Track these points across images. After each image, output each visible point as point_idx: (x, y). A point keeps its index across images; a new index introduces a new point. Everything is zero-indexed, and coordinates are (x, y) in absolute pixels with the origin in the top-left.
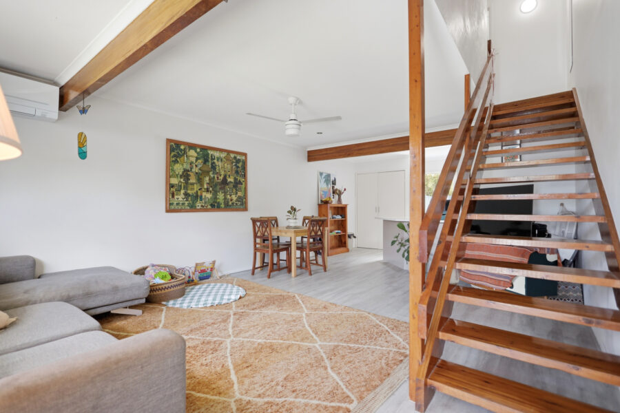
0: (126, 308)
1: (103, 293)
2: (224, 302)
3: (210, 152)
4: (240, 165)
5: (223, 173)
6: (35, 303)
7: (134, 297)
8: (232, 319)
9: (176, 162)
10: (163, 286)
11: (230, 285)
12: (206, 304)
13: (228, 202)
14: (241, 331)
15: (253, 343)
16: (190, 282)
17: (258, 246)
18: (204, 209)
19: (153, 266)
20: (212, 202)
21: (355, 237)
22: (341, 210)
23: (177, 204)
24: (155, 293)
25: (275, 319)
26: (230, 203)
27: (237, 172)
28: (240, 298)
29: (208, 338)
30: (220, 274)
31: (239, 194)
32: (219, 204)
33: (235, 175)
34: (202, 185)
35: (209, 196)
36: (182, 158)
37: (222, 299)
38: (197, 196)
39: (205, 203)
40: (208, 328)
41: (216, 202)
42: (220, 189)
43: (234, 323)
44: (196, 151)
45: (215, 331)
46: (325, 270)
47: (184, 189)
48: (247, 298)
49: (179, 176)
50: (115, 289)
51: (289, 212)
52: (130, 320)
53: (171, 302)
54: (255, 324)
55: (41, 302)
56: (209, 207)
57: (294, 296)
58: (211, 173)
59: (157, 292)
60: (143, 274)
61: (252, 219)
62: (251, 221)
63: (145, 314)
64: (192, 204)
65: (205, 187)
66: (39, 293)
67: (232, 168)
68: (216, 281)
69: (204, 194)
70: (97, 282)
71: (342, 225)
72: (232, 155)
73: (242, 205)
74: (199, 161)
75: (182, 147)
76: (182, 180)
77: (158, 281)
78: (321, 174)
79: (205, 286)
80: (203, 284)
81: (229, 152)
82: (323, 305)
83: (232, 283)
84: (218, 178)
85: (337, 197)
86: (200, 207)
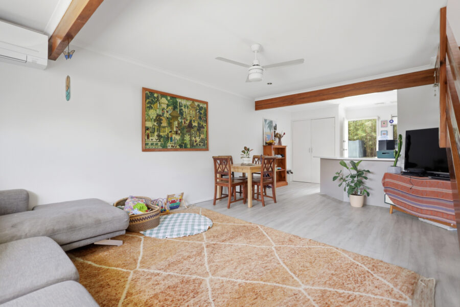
0: (109, 239)
1: (87, 226)
2: (195, 232)
3: (179, 100)
4: (202, 112)
5: (189, 118)
6: (20, 238)
7: (115, 230)
8: (206, 252)
9: (150, 108)
10: (141, 217)
11: (197, 215)
12: (179, 234)
13: (193, 143)
14: (217, 267)
15: (234, 284)
16: (163, 212)
17: (218, 180)
18: (174, 149)
19: (132, 197)
20: (180, 143)
21: (292, 173)
22: (281, 151)
23: (152, 144)
24: (134, 223)
25: (247, 253)
26: (195, 144)
27: (200, 118)
28: (209, 228)
29: (187, 276)
30: (187, 204)
31: (202, 136)
32: (186, 144)
33: (199, 120)
34: (172, 128)
35: (178, 137)
36: (155, 105)
37: (193, 229)
38: (168, 138)
39: (175, 143)
40: (185, 262)
41: (183, 143)
42: (187, 132)
43: (209, 257)
44: (167, 99)
45: (192, 267)
46: (275, 202)
47: (157, 132)
48: (215, 228)
49: (153, 120)
50: (98, 223)
51: (243, 152)
52: (112, 251)
53: (148, 232)
54: (230, 258)
55: (26, 237)
56: (178, 147)
57: (257, 227)
58: (180, 118)
59: (136, 223)
60: (124, 205)
61: (213, 157)
62: (213, 159)
63: (125, 244)
64: (164, 144)
65: (175, 130)
66: (26, 228)
67: (196, 114)
68: (184, 211)
69: (174, 136)
70: (81, 216)
71: (282, 163)
72: (196, 104)
73: (204, 146)
74: (169, 107)
75: (156, 95)
76: (155, 124)
77: (137, 212)
78: (266, 121)
79: (176, 215)
80: (174, 213)
81: (193, 100)
82: (288, 238)
83: (199, 213)
84: (185, 122)
85: (277, 140)
86: (170, 147)
